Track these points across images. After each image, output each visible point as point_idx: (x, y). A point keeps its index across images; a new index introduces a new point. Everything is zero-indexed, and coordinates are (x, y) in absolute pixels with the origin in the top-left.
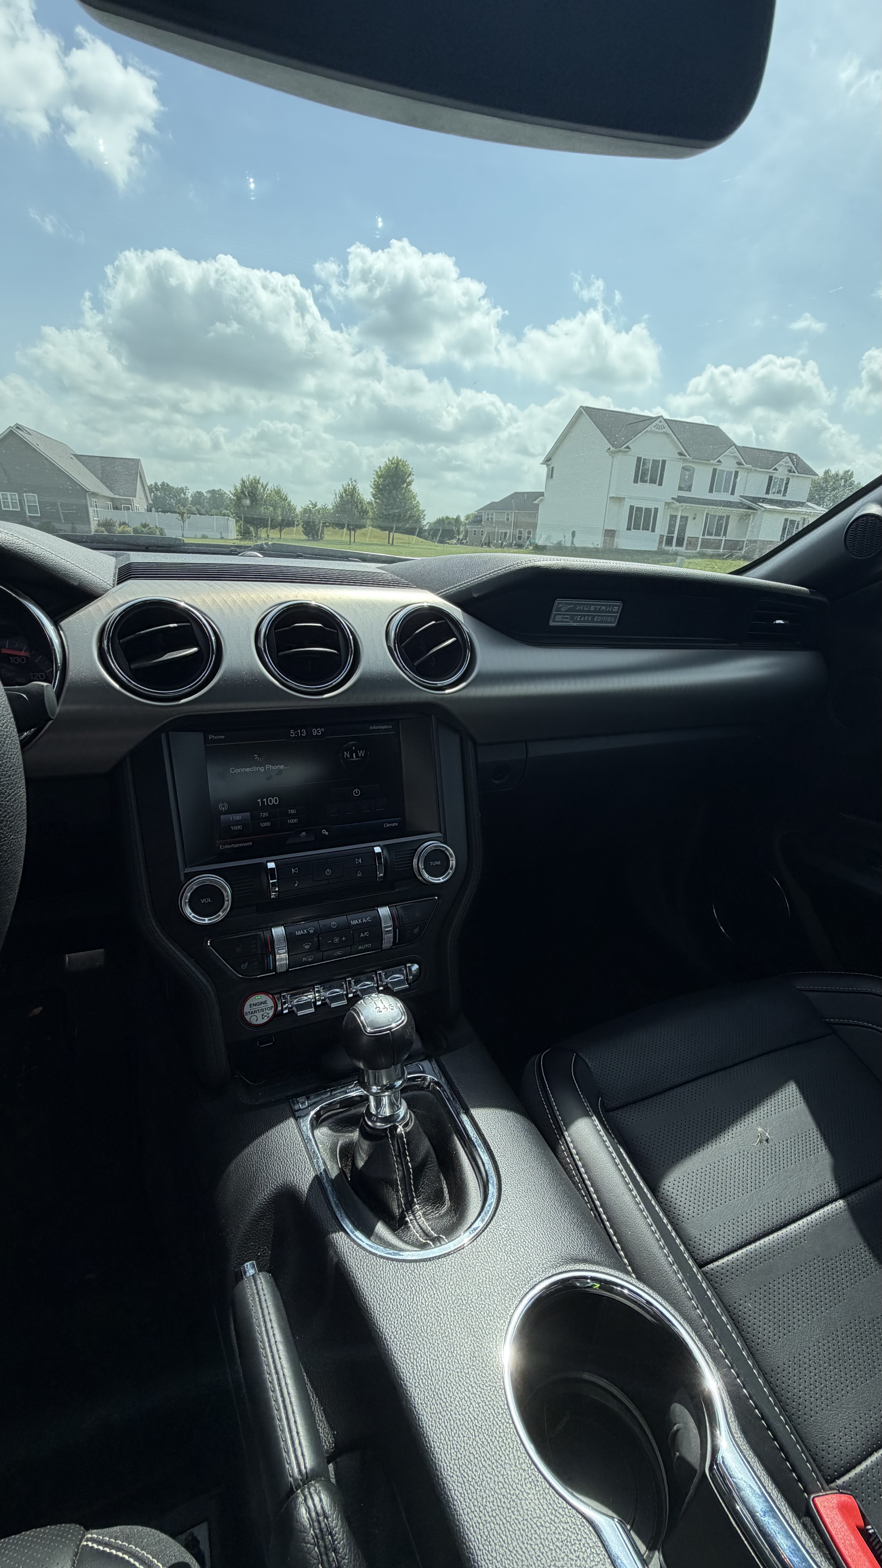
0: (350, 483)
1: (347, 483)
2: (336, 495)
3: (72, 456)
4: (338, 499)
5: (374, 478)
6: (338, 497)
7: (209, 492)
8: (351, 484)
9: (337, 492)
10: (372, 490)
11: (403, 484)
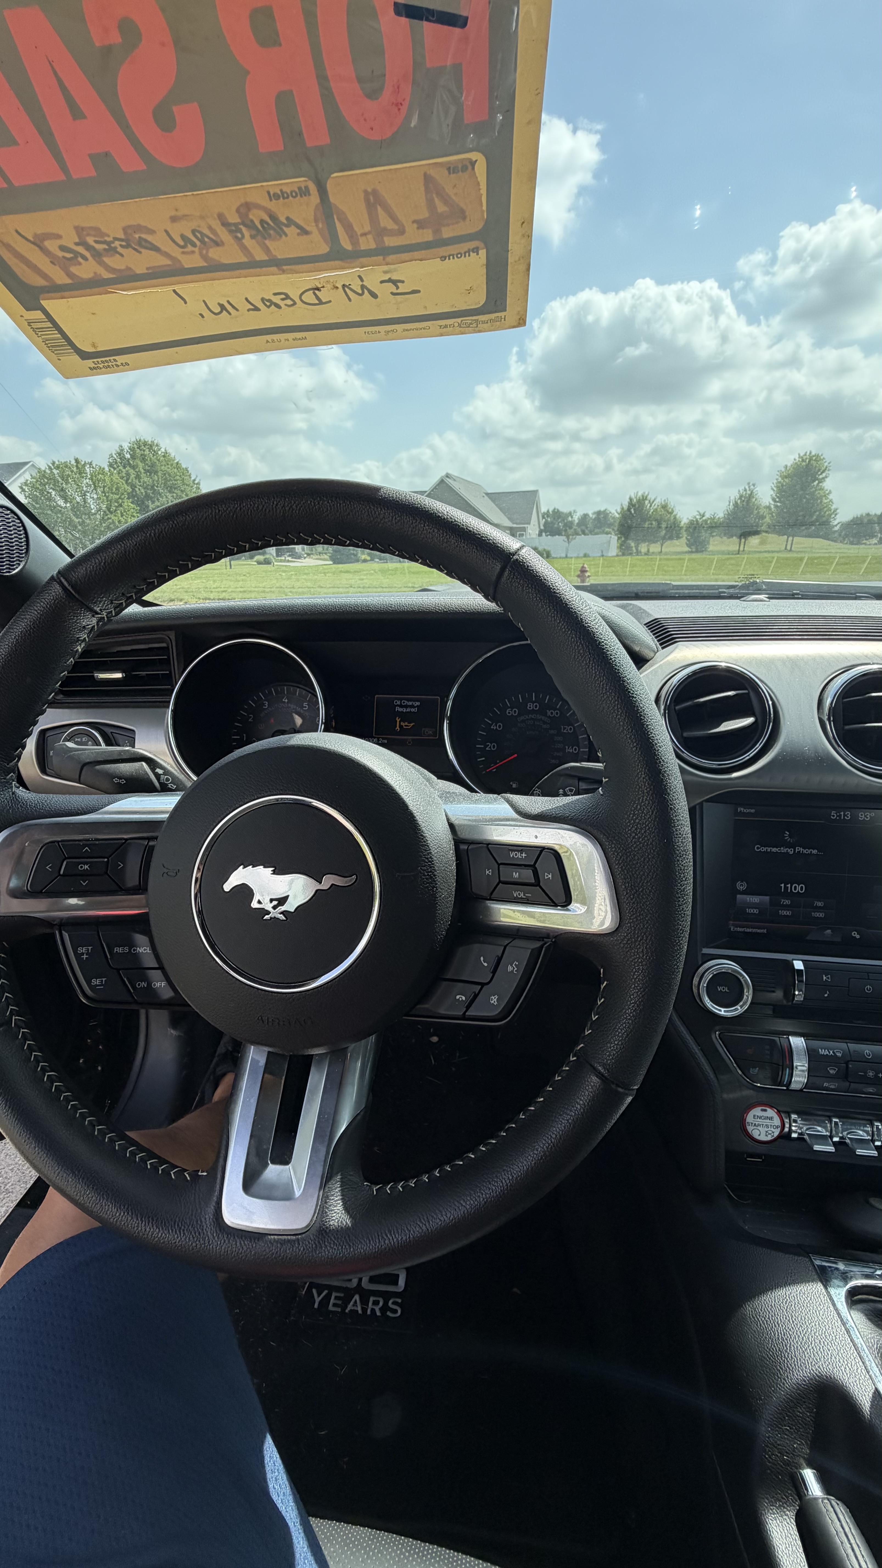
0: (747, 487)
1: (743, 488)
2: (730, 502)
3: (484, 495)
4: (731, 507)
5: (777, 479)
6: (731, 504)
7: (594, 513)
8: (748, 489)
9: (732, 498)
10: (772, 492)
11: (814, 481)
